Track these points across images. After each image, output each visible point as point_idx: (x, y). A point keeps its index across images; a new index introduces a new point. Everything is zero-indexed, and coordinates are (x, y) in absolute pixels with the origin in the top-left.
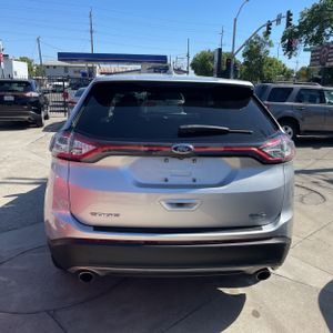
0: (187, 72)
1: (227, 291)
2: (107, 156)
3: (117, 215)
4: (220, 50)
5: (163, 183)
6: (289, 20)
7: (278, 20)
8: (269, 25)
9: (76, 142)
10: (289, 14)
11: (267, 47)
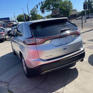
0: (16, 21)
1: (71, 68)
2: (46, 41)
3: (52, 55)
4: (25, 14)
5: (60, 44)
6: (42, 4)
7: (39, 4)
8: (37, 6)
9: (36, 39)
10: (42, 2)
11: (36, 12)
